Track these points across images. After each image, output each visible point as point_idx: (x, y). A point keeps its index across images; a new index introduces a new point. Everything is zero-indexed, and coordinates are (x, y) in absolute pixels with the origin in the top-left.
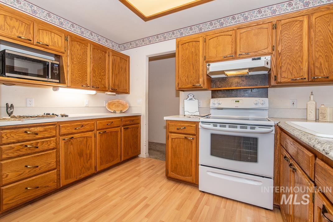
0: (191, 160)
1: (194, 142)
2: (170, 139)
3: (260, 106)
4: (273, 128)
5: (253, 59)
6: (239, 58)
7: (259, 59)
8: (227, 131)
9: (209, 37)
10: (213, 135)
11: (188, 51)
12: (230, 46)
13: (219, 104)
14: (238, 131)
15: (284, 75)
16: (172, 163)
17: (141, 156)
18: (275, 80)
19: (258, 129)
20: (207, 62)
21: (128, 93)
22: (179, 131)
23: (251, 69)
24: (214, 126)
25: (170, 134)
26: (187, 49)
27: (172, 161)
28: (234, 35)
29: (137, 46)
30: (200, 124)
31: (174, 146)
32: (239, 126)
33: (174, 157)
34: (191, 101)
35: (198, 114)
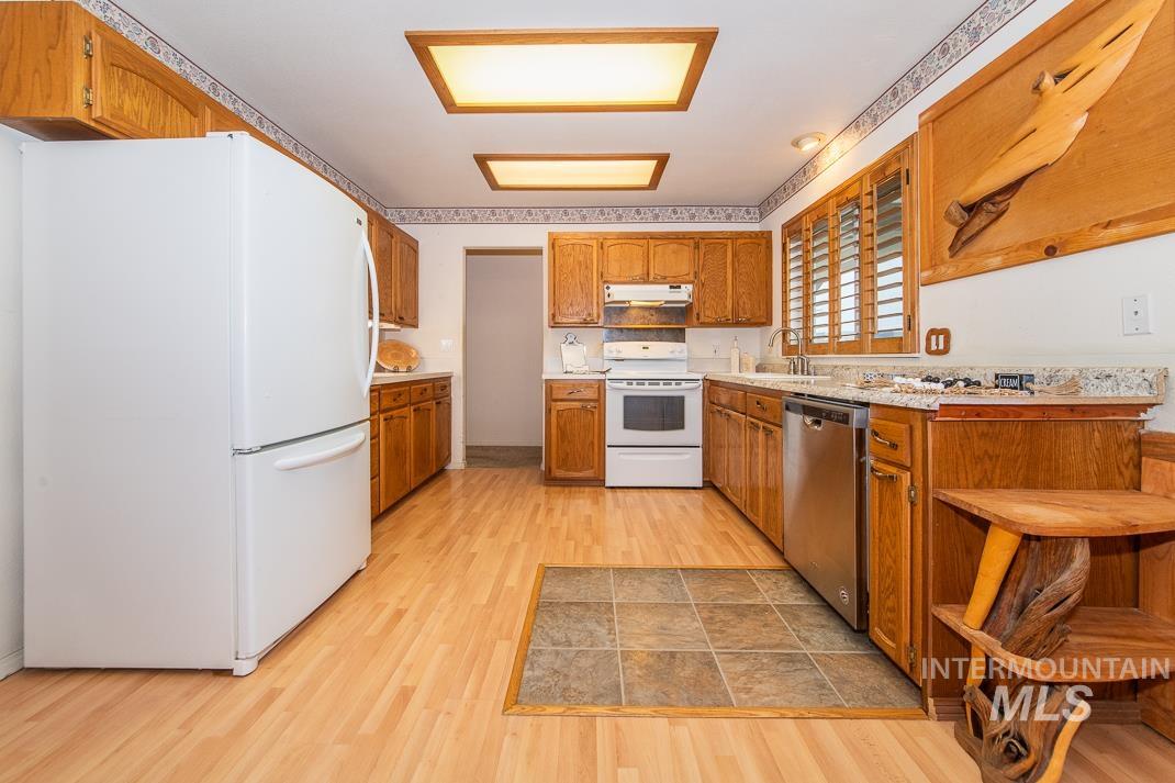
0: (592, 443)
1: (596, 411)
2: (554, 413)
3: (677, 355)
4: (701, 382)
5: (671, 287)
6: (653, 283)
7: (680, 287)
8: (647, 390)
9: (609, 243)
10: (626, 398)
11: (572, 259)
12: (641, 263)
13: (619, 352)
14: (661, 390)
15: (708, 313)
16: (557, 453)
17: (450, 467)
18: (698, 319)
19: (684, 385)
20: (605, 282)
21: (415, 326)
22: (572, 396)
23: (667, 302)
24: (628, 384)
25: (553, 403)
26: (570, 255)
27: (557, 450)
28: (646, 246)
29: (439, 222)
30: (607, 382)
31: (562, 423)
32: (661, 382)
33: (563, 442)
34: (571, 346)
35: (586, 368)
